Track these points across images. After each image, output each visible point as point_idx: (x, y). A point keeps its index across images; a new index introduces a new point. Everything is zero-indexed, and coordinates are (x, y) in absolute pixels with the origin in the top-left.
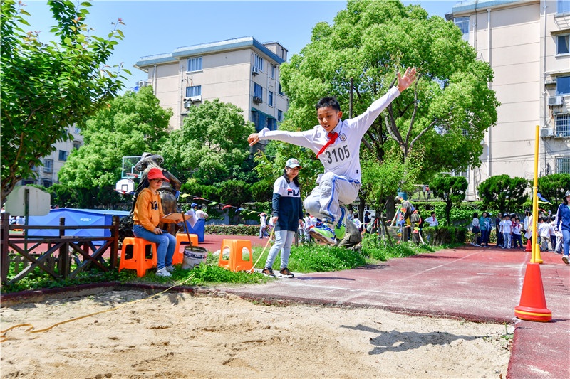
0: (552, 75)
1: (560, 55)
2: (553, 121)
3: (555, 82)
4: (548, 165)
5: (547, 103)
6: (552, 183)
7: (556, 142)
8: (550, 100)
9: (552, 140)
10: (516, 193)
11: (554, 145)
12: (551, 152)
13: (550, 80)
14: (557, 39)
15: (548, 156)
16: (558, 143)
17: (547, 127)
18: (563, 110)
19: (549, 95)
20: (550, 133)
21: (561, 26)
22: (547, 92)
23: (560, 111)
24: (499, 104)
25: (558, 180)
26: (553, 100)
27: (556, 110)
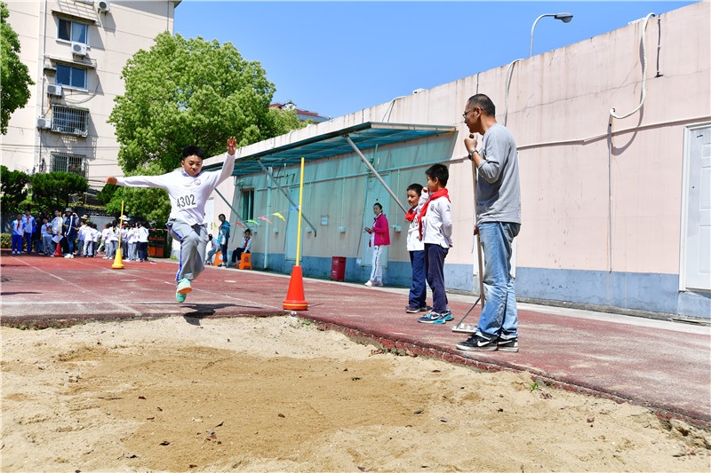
0: (52, 60)
1: (60, 40)
2: (51, 112)
3: (55, 69)
4: (43, 161)
5: (46, 91)
6: (56, 182)
7: (53, 136)
8: (49, 87)
9: (49, 133)
10: (14, 188)
11: (50, 139)
12: (47, 146)
13: (49, 65)
14: (58, 21)
15: (44, 150)
16: (55, 138)
17: (44, 117)
18: (62, 102)
19: (47, 81)
20: (48, 125)
21: (63, 8)
22: (45, 77)
23: (58, 102)
24: (32, 83)
25: (63, 179)
26: (51, 89)
27: (54, 100)
